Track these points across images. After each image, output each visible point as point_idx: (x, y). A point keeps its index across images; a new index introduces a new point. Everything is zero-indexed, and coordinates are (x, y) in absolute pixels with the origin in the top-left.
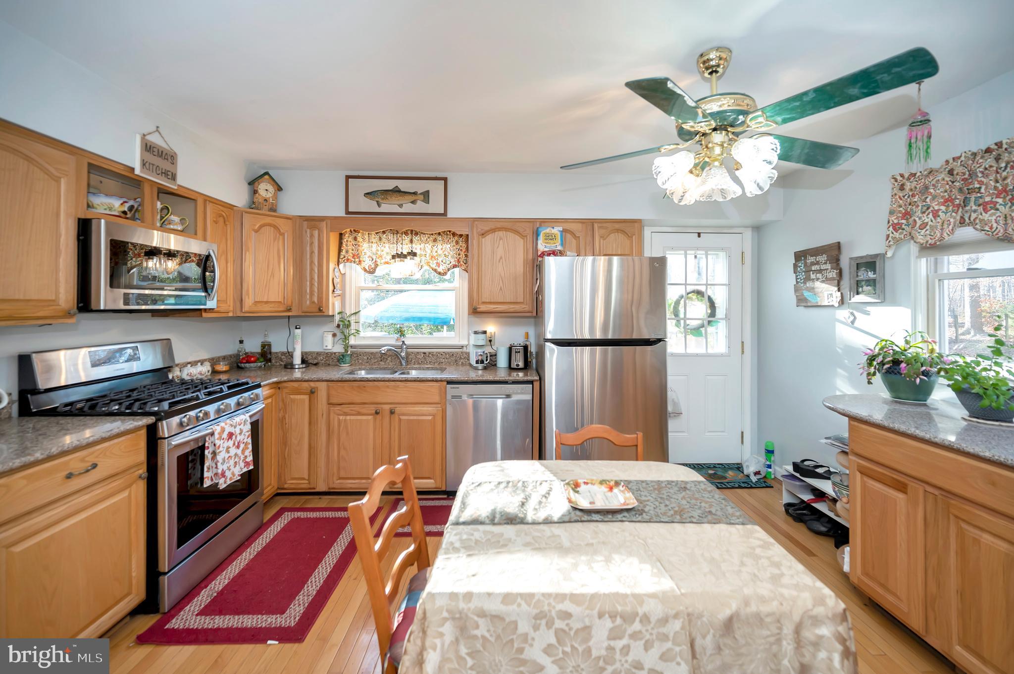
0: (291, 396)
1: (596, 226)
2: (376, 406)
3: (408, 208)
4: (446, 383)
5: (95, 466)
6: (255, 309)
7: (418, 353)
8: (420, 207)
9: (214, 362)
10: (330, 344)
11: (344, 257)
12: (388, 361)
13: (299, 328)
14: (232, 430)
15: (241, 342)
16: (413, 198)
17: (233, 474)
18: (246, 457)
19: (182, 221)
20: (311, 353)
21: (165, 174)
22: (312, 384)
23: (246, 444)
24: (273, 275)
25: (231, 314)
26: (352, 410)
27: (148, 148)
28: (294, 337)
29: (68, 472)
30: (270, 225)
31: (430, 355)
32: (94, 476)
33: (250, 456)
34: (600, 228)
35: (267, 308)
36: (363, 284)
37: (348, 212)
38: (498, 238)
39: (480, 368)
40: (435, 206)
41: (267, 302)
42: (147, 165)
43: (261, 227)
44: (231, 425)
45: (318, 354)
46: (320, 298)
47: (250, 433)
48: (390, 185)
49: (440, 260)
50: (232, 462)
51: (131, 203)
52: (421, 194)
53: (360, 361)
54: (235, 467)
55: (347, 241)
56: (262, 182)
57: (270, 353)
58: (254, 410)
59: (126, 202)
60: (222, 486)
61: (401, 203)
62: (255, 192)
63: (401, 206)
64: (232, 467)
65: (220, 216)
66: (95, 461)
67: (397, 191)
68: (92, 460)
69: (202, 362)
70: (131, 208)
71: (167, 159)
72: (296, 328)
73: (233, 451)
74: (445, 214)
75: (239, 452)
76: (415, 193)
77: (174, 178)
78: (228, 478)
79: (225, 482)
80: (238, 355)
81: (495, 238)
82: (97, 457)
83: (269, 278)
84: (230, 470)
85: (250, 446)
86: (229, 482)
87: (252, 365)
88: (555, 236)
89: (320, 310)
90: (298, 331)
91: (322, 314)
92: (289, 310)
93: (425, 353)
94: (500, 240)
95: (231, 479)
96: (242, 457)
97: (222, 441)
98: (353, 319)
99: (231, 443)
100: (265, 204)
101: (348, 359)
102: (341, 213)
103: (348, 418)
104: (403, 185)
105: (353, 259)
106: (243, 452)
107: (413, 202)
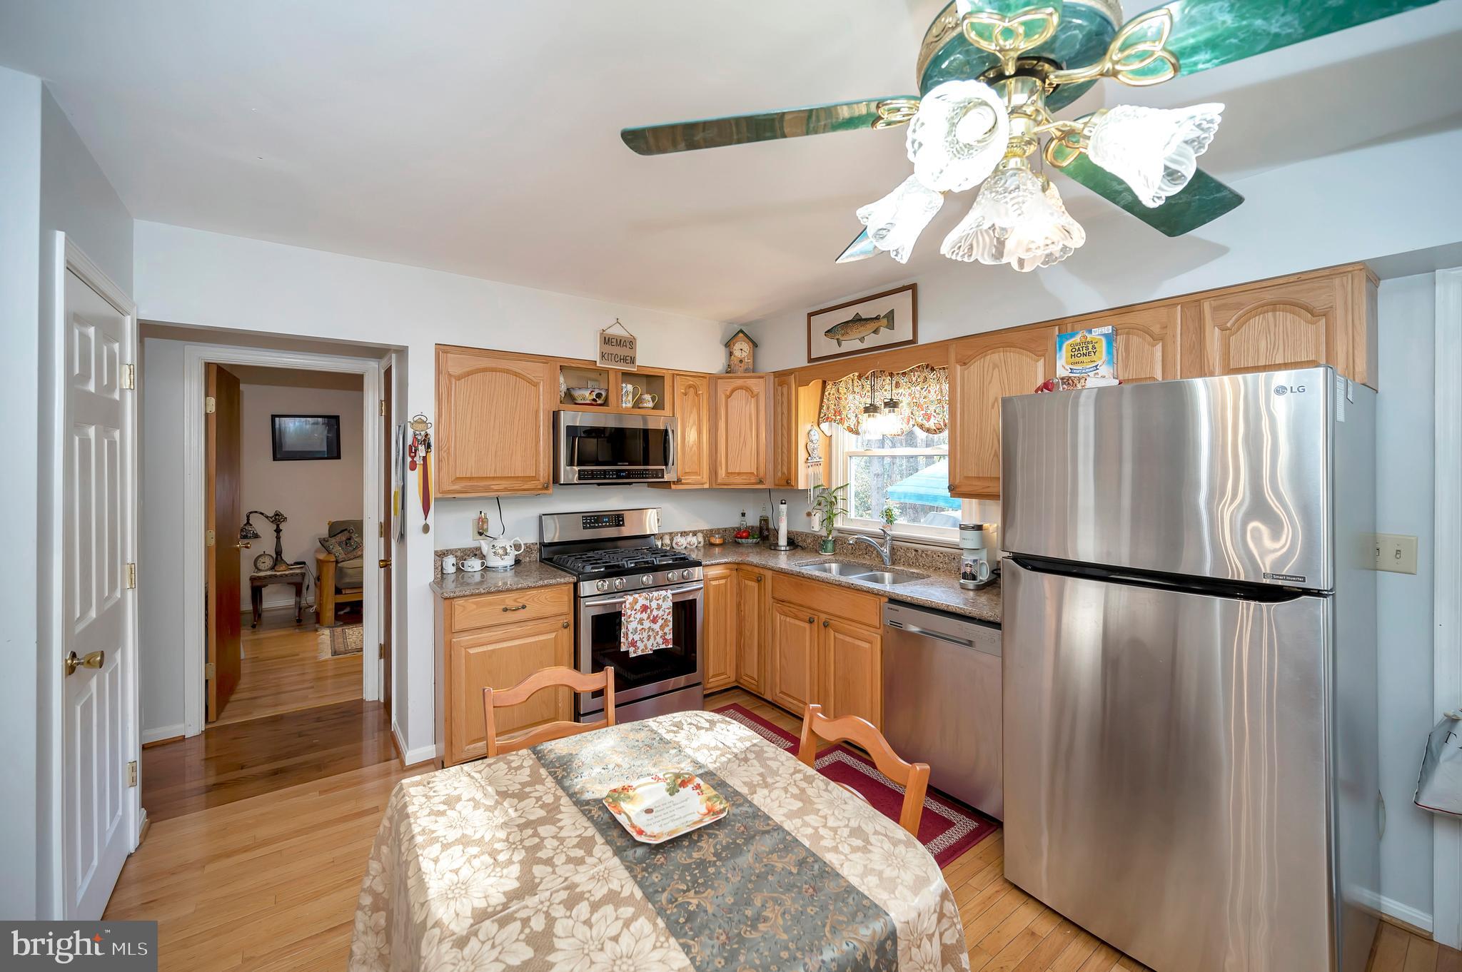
0: (746, 581)
1: (1207, 306)
2: (811, 611)
3: (872, 340)
4: (887, 600)
5: (524, 607)
6: (727, 481)
7: (908, 549)
8: (885, 337)
9: (708, 534)
10: (816, 525)
11: (825, 415)
12: (874, 555)
13: (785, 503)
14: (647, 603)
15: (743, 515)
16: (873, 325)
17: (646, 646)
18: (665, 634)
19: (653, 399)
20: (797, 533)
21: (624, 359)
22: (762, 571)
23: (666, 621)
24: (745, 442)
25: (706, 486)
26: (790, 611)
27: (607, 340)
28: (779, 513)
29: (504, 607)
30: (741, 388)
31: (924, 555)
32: (521, 615)
33: (670, 634)
34: (1215, 309)
35: (738, 480)
36: (853, 449)
37: (810, 360)
38: (991, 366)
39: (971, 587)
40: (903, 332)
41: (739, 474)
42: (606, 356)
43: (733, 391)
44: (647, 599)
45: (807, 535)
46: (789, 469)
47: (671, 610)
48: (848, 314)
49: (932, 408)
50: (645, 635)
51: (597, 391)
52: (884, 317)
53: (845, 551)
54: (648, 640)
55: (829, 394)
56: (736, 342)
57: (768, 529)
58: (685, 588)
59: (592, 392)
60: (632, 655)
61: (862, 336)
62: (731, 354)
63: (862, 340)
64: (645, 640)
65: (690, 387)
66: (525, 603)
67: (858, 320)
68: (522, 601)
69: (695, 533)
70: (599, 395)
71: (626, 346)
72: (782, 503)
73: (647, 624)
74: (914, 341)
75: (657, 627)
76: (877, 318)
77: (633, 361)
78: (641, 649)
79: (635, 652)
80: (739, 529)
81: (986, 366)
82: (527, 600)
83: (741, 445)
84: (642, 642)
85: (671, 624)
86: (640, 653)
87: (743, 540)
88: (1094, 347)
89: (788, 483)
90: (783, 507)
91: (789, 488)
92: (761, 482)
93: (916, 551)
94: (994, 369)
95: (642, 650)
96: (661, 633)
97: (633, 612)
98: (839, 494)
99: (645, 616)
100: (740, 365)
101: (830, 546)
102: (804, 363)
103: (788, 619)
104: (865, 310)
105: (834, 417)
106: (662, 627)
107: (876, 332)
